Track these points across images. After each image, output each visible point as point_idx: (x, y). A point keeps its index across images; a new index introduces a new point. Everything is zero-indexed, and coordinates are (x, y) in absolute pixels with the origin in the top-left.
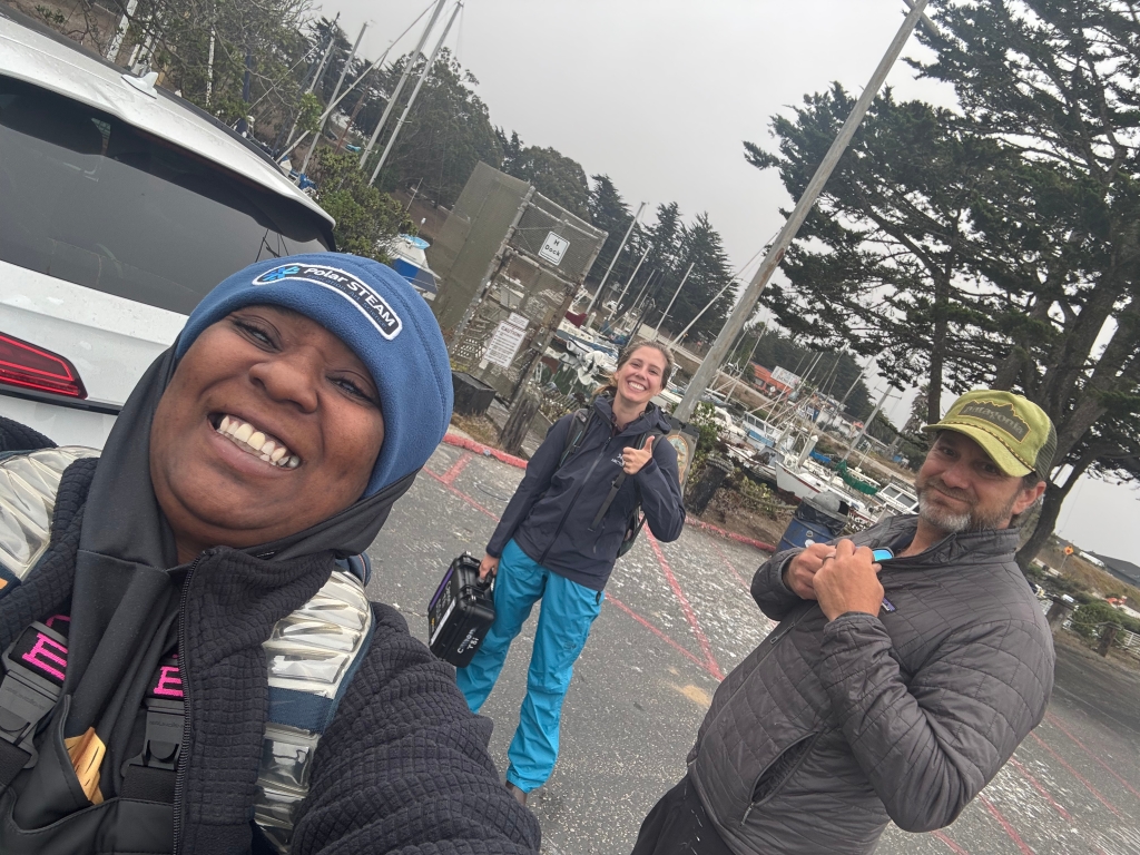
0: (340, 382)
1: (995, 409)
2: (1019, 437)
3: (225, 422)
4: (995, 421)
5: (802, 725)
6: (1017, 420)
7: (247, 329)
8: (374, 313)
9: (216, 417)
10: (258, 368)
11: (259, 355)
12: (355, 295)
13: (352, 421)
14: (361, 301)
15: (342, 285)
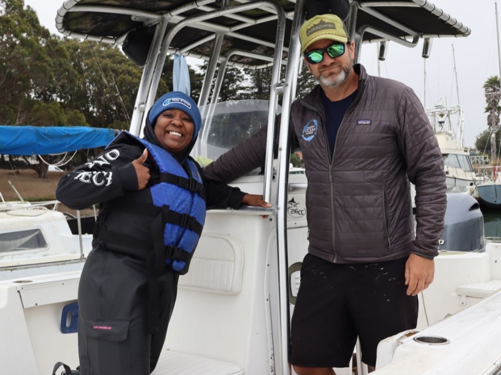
0: (184, 119)
1: (318, 25)
2: (334, 28)
3: (170, 133)
4: (322, 29)
5: (378, 191)
6: (328, 23)
7: (166, 116)
8: (186, 104)
9: (168, 132)
10: (172, 122)
11: (171, 120)
12: (182, 102)
13: (188, 126)
14: (184, 103)
15: (180, 101)
